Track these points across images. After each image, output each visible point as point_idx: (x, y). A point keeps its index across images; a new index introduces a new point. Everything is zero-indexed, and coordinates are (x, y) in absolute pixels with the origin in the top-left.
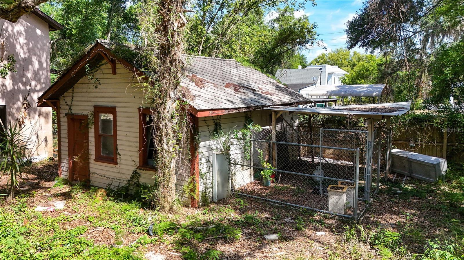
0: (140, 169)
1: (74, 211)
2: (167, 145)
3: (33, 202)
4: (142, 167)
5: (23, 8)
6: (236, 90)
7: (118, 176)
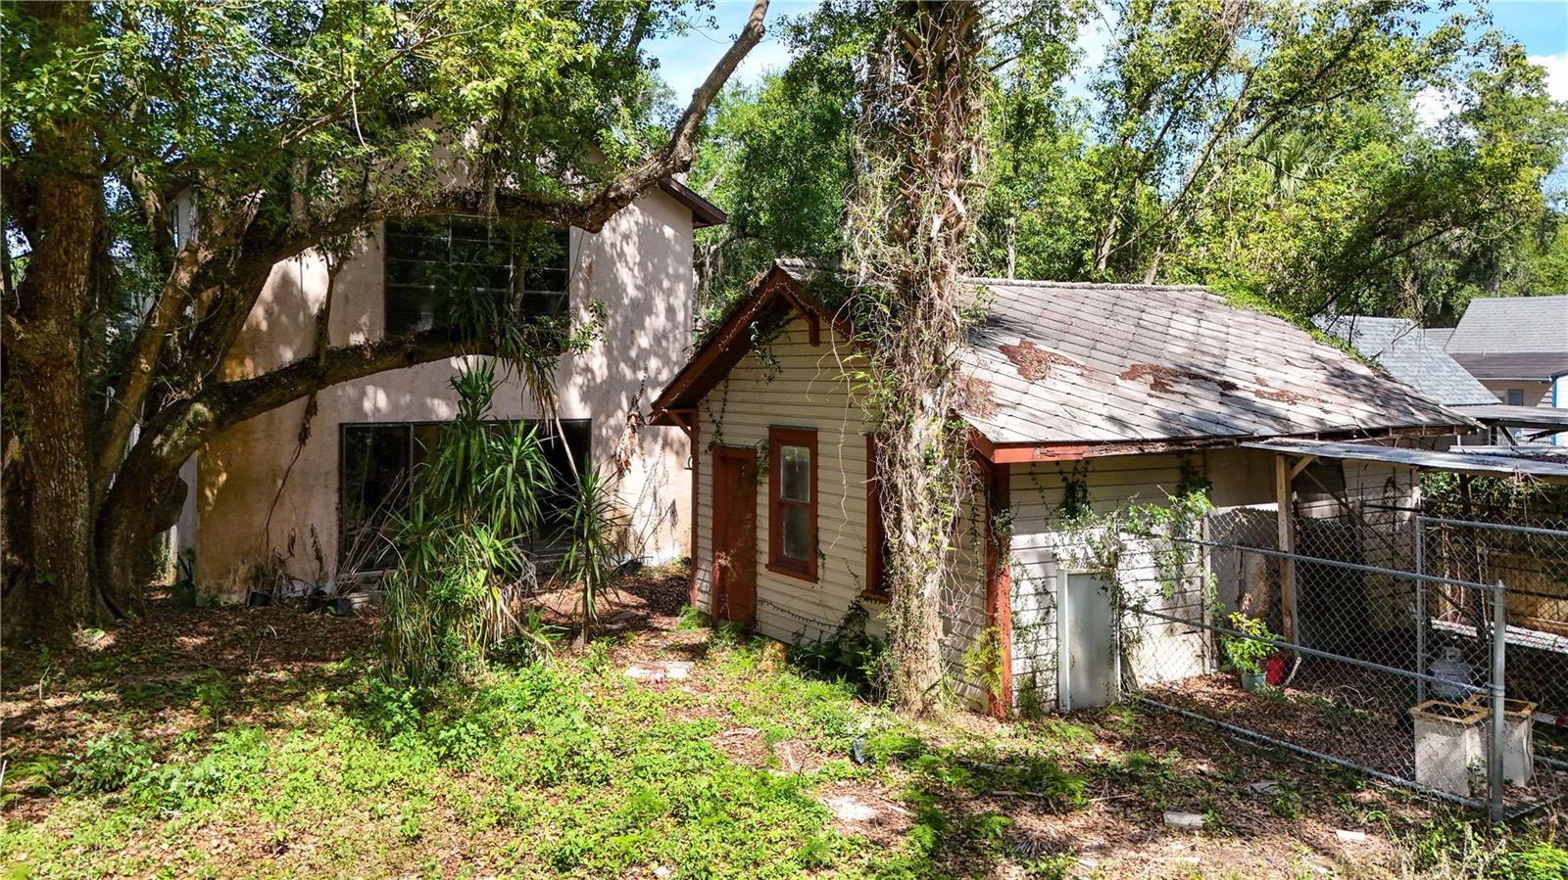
0: (867, 599)
1: (706, 689)
2: (914, 534)
3: (625, 658)
4: (872, 592)
5: (613, 199)
6: (1159, 385)
7: (818, 611)
